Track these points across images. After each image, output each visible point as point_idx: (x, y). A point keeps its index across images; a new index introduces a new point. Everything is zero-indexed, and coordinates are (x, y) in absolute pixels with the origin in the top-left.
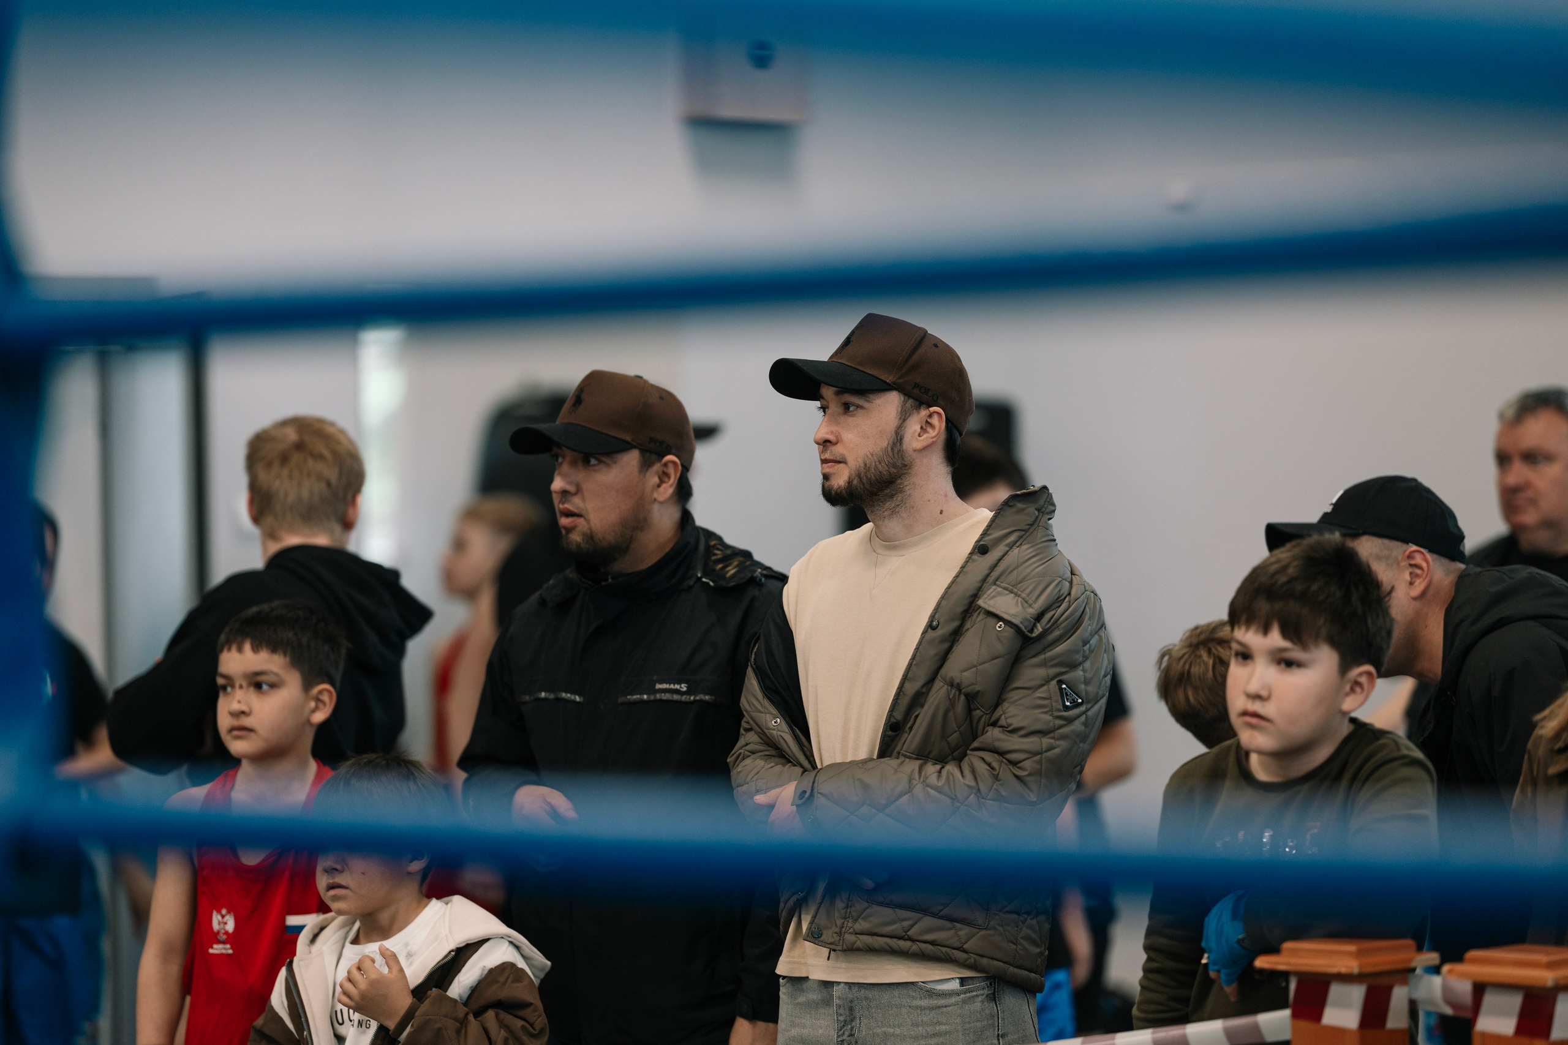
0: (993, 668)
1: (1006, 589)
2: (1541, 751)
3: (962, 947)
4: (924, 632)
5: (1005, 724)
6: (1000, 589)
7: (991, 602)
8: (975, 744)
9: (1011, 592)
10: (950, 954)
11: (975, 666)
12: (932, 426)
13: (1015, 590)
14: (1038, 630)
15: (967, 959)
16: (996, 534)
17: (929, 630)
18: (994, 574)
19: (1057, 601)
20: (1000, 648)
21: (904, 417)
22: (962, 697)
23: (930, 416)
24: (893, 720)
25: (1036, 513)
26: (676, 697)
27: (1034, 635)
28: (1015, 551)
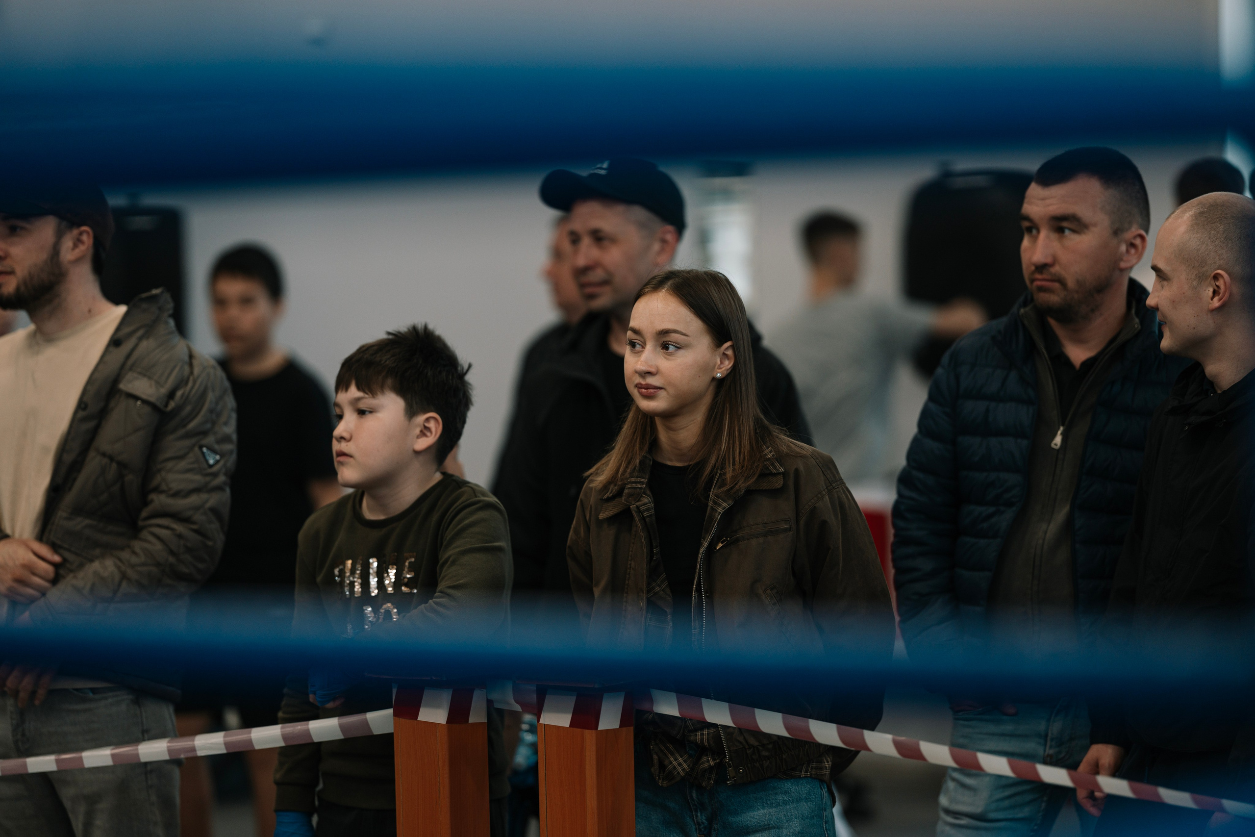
0: (136, 440)
1: (140, 373)
2: (592, 500)
4: (76, 412)
6: (135, 375)
7: (130, 386)
9: (145, 375)
11: (121, 439)
12: (82, 242)
13: (148, 374)
14: (172, 404)
16: (127, 330)
17: (80, 410)
18: (130, 362)
19: (182, 382)
20: (141, 423)
21: (59, 235)
22: (114, 465)
23: (81, 234)
24: (55, 484)
25: (158, 312)
27: (169, 409)
28: (144, 343)
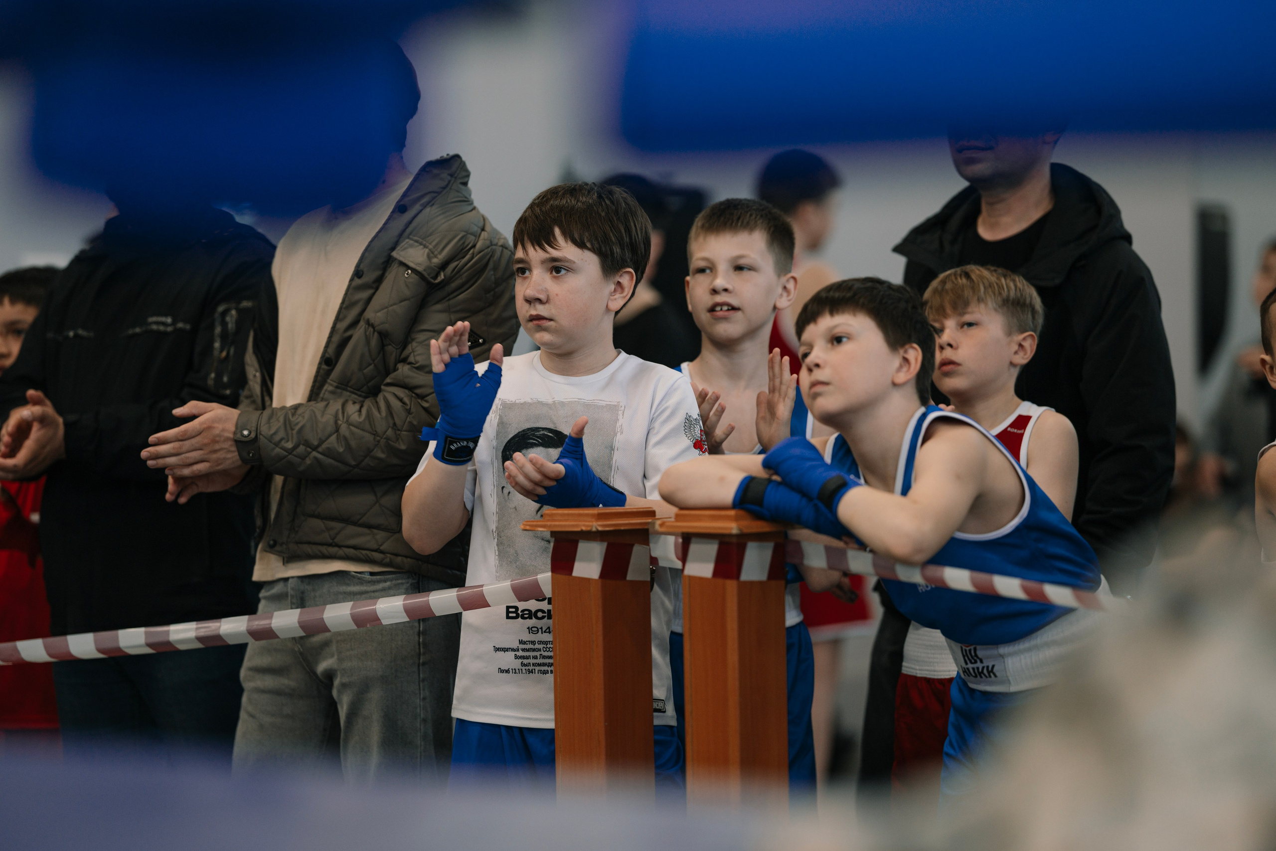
0: (400, 309)
1: (417, 241)
3: (379, 549)
4: (351, 280)
5: (413, 361)
6: (412, 242)
7: (402, 253)
8: (388, 380)
9: (421, 244)
10: (370, 555)
11: (386, 308)
13: (424, 242)
14: (441, 277)
15: (383, 559)
16: (413, 195)
17: (356, 278)
18: (408, 231)
19: (461, 254)
20: (407, 293)
22: (376, 334)
24: (327, 355)
25: (449, 178)
26: (162, 328)
27: (437, 281)
28: (428, 210)
